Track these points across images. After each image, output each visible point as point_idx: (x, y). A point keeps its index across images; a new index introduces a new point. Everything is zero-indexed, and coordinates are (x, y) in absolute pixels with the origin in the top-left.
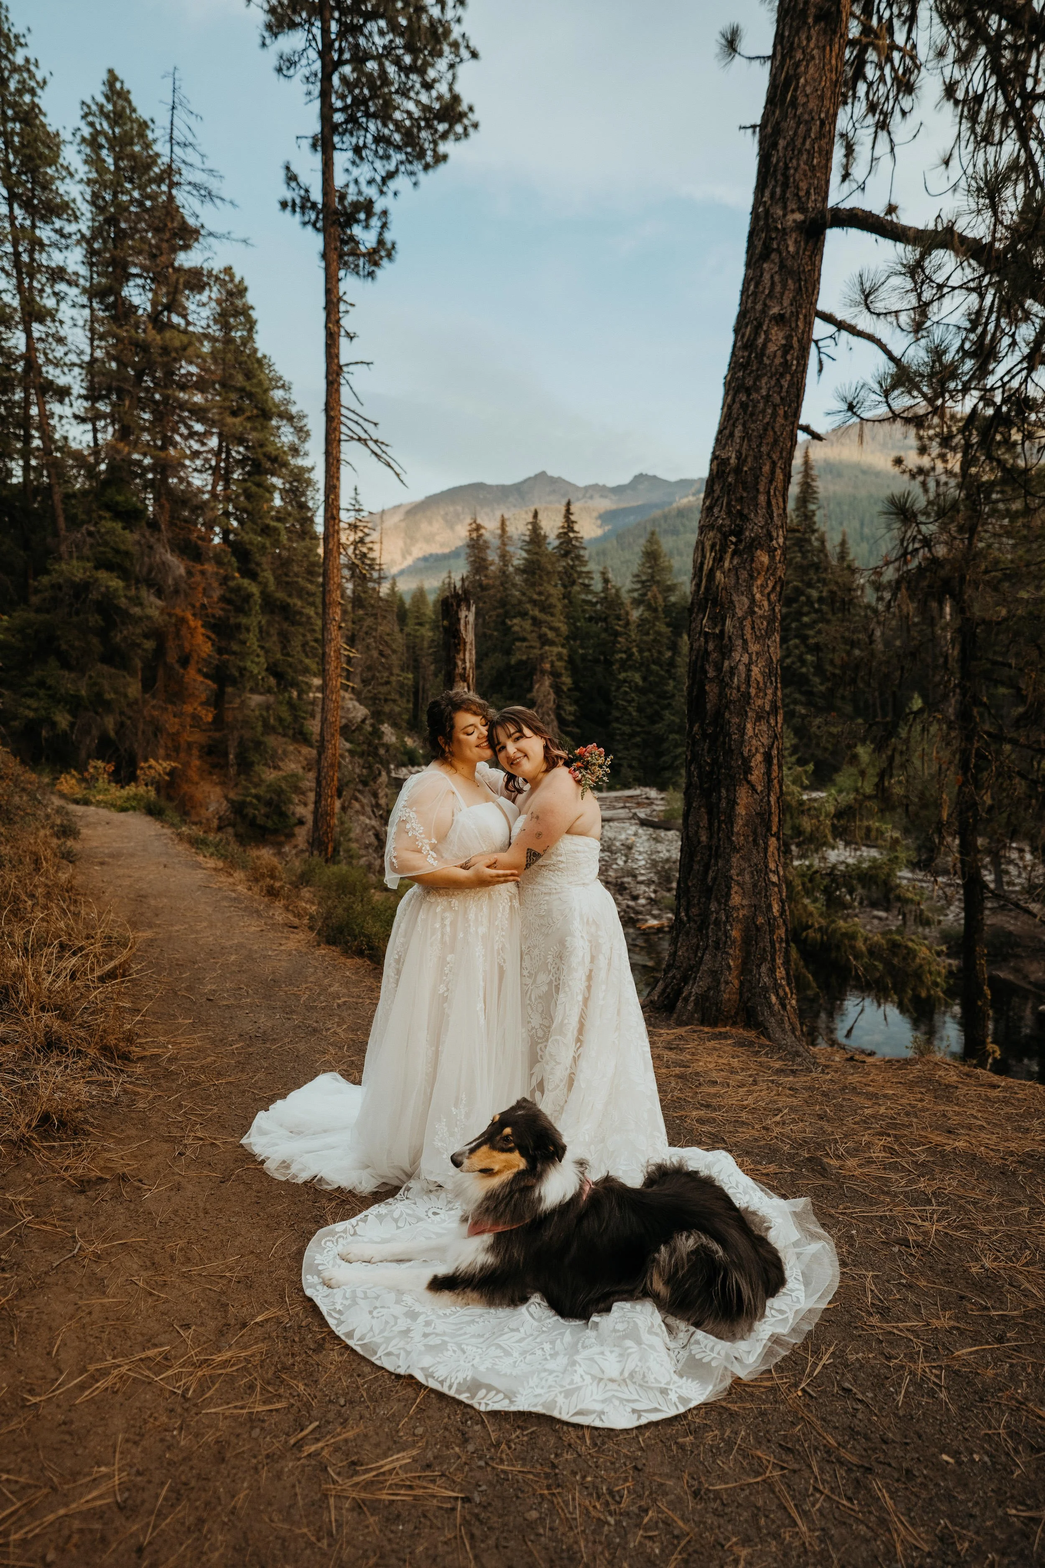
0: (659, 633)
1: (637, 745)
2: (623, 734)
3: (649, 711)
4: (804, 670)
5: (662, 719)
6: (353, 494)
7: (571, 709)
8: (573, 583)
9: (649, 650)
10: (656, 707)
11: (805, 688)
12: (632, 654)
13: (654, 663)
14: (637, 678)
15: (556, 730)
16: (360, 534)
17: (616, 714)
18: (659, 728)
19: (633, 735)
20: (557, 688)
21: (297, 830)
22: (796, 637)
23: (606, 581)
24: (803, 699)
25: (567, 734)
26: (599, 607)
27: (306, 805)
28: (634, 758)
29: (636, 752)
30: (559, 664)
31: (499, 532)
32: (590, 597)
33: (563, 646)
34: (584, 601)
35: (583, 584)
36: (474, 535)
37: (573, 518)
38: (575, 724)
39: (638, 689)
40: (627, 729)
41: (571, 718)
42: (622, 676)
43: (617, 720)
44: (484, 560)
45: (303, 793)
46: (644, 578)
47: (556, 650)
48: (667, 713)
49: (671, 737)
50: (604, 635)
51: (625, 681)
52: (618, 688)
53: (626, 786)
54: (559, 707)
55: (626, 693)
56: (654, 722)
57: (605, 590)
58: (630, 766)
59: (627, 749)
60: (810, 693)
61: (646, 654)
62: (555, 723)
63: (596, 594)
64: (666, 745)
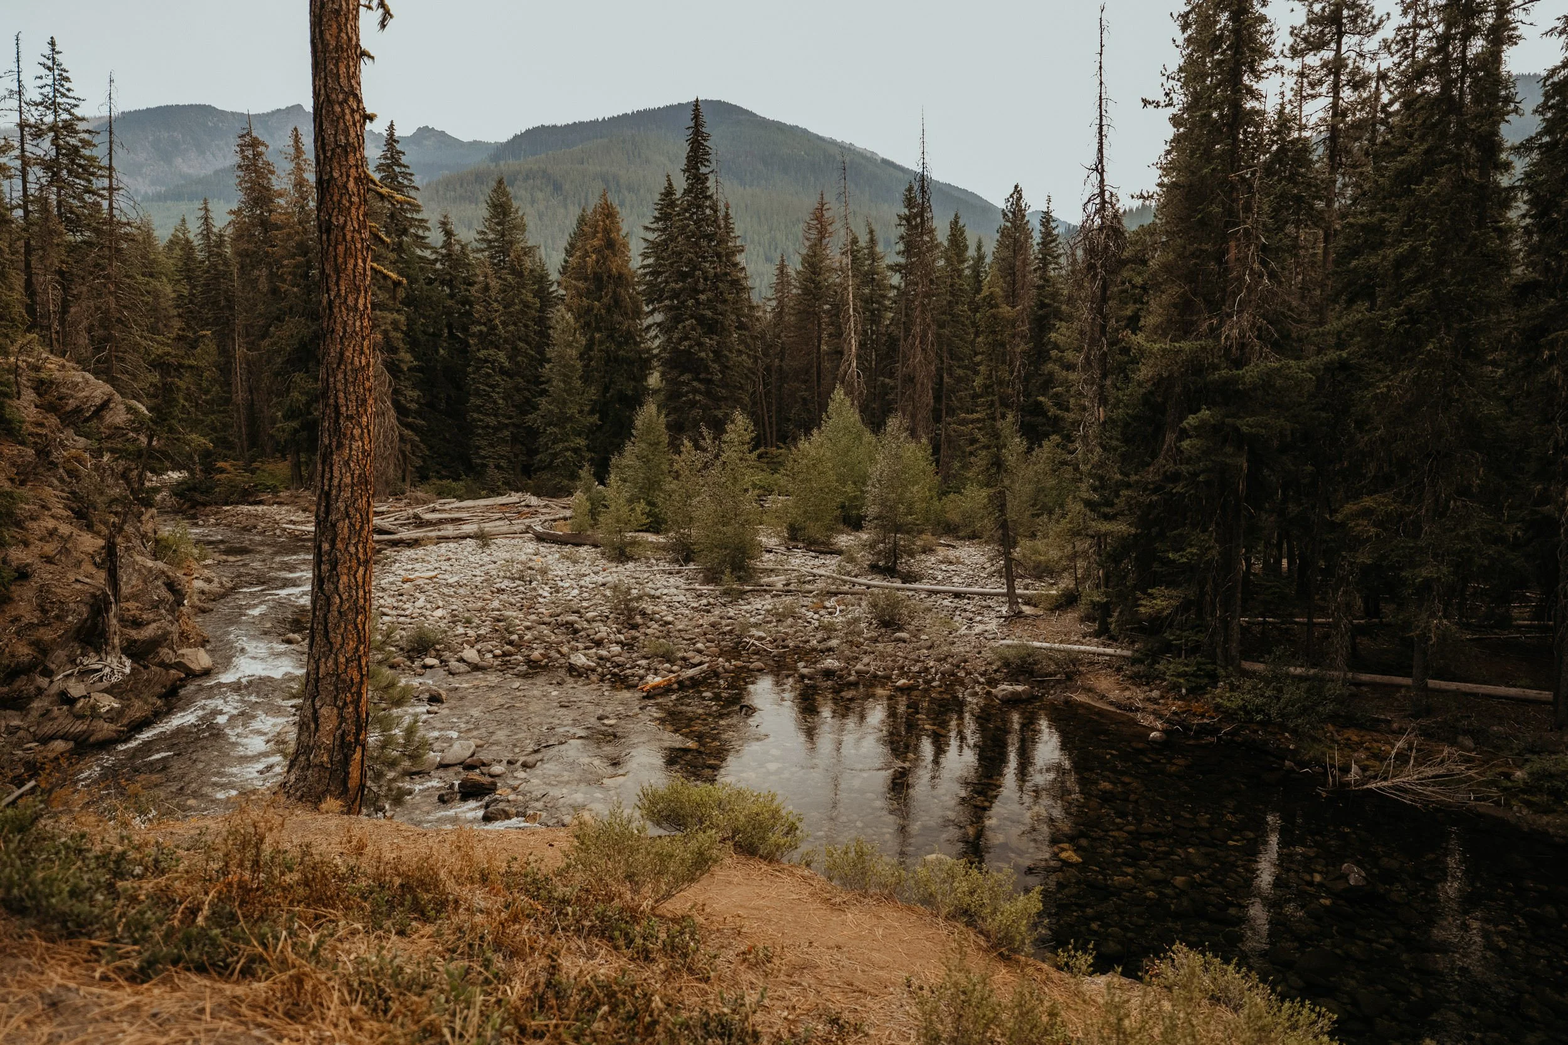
0: (526, 305)
1: (503, 440)
2: (488, 426)
3: (517, 398)
4: (703, 354)
5: (536, 408)
6: (47, 51)
7: (415, 394)
8: (405, 232)
9: (515, 324)
10: (527, 393)
11: (702, 376)
12: (495, 327)
13: (520, 339)
14: (502, 357)
15: (394, 421)
16: (65, 116)
17: (473, 400)
18: (533, 419)
19: (496, 429)
20: (393, 368)
21: (16, 590)
22: (692, 317)
23: (449, 234)
24: (702, 387)
25: (408, 426)
26: (438, 266)
27: (26, 544)
28: (502, 457)
29: (504, 450)
30: (393, 334)
31: (292, 151)
32: (427, 253)
33: (398, 311)
34: (420, 257)
35: (418, 237)
36: (249, 153)
37: (398, 147)
38: (419, 414)
39: (503, 371)
40: (492, 421)
41: (413, 406)
42: (482, 354)
43: (478, 409)
44: (268, 189)
45: (19, 524)
46: (491, 236)
47: (390, 316)
48: (543, 402)
49: (549, 430)
50: (449, 302)
51: (486, 361)
52: (478, 369)
53: (495, 492)
54: (396, 392)
55: (488, 375)
56: (524, 413)
57: (447, 244)
58: (498, 467)
59: (492, 445)
60: (709, 382)
61: (511, 328)
62: (392, 412)
63: (435, 251)
64: (542, 440)
